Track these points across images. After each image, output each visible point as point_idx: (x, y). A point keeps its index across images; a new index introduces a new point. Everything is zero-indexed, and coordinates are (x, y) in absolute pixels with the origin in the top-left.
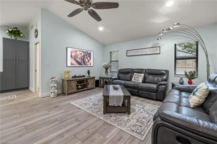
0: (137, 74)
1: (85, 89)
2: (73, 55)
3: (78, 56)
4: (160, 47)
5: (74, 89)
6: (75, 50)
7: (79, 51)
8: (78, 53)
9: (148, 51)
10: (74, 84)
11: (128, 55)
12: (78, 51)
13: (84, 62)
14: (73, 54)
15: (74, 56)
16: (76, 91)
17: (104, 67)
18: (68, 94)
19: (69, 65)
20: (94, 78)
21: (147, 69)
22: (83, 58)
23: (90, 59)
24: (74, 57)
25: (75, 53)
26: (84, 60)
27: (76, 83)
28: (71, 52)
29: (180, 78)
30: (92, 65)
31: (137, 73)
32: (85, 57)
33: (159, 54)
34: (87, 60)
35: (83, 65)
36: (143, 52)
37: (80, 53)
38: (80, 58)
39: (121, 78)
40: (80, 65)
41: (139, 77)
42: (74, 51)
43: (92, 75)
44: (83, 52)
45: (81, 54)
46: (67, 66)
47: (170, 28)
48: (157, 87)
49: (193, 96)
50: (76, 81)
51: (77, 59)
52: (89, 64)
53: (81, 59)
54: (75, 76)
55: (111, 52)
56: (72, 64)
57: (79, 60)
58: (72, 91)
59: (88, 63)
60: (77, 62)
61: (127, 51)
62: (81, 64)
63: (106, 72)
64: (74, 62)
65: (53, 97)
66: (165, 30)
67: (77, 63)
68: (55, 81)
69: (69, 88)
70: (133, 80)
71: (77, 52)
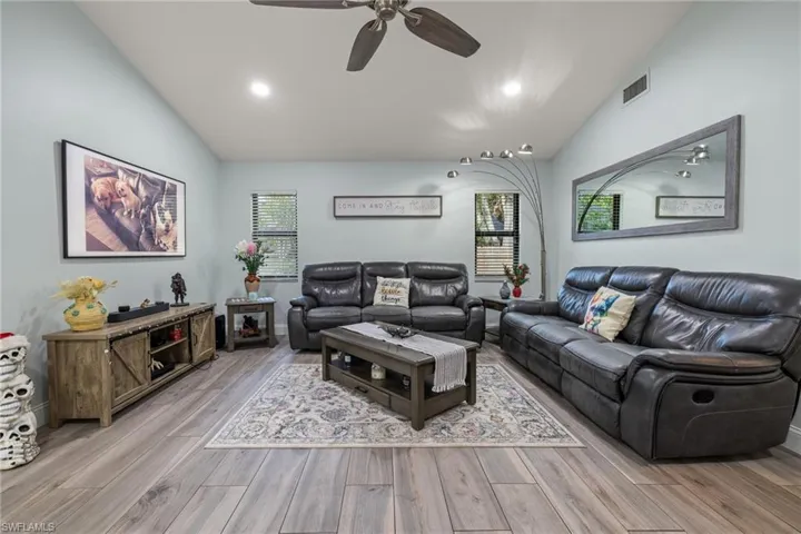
0: (388, 279)
1: (180, 368)
2: (98, 194)
3: (123, 199)
4: (441, 197)
5: (140, 377)
6: (109, 166)
7: (125, 170)
8: (120, 185)
9: (408, 207)
10: (139, 357)
11: (337, 214)
12: (120, 173)
13: (150, 234)
14: (99, 186)
15: (103, 198)
16: (147, 387)
17: (241, 258)
18: (115, 416)
19: (77, 246)
20: (211, 309)
21: (409, 264)
22: (143, 211)
23: (174, 221)
24: (101, 205)
25: (109, 179)
26: (148, 223)
27: (148, 348)
28: (89, 176)
29: (502, 285)
30: (180, 251)
31: (385, 277)
32: (151, 208)
33: (439, 217)
34: (161, 226)
35: (144, 250)
36: (394, 206)
37: (133, 182)
38: (130, 213)
39: (322, 299)
40: (130, 249)
41: (399, 289)
42: (104, 171)
43: (195, 298)
44: (144, 179)
45: (136, 191)
46: (65, 255)
47: (507, 152)
48: (466, 313)
49: (603, 318)
50: (145, 334)
51: (117, 214)
52: (170, 244)
53: (137, 216)
54: (123, 309)
55: (255, 196)
56: (92, 243)
57: (126, 223)
58: (133, 391)
59: (164, 240)
60: (118, 229)
61: (335, 197)
62: (137, 243)
63: (252, 278)
64: (104, 234)
65: (20, 461)
66: (488, 154)
67: (118, 241)
68: (22, 353)
69: (117, 379)
70: (378, 299)
71: (115, 175)
